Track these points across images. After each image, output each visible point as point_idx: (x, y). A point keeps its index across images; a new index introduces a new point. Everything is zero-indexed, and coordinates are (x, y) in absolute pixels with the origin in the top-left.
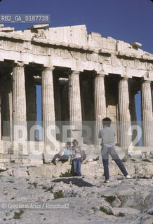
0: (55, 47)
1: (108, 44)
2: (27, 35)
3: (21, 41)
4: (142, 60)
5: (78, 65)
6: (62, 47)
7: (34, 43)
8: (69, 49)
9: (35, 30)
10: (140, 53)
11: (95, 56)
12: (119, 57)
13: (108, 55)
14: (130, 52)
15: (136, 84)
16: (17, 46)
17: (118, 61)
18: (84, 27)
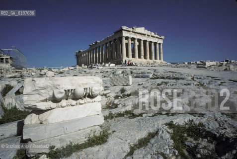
0: (137, 33)
1: (149, 33)
2: (131, 29)
3: (130, 31)
4: (157, 38)
5: (143, 38)
6: (139, 33)
7: (133, 32)
8: (141, 34)
9: (133, 29)
10: (156, 36)
11: (146, 36)
12: (152, 36)
13: (149, 36)
14: (154, 35)
15: (155, 44)
16: (129, 33)
17: (152, 38)
18: (143, 28)
